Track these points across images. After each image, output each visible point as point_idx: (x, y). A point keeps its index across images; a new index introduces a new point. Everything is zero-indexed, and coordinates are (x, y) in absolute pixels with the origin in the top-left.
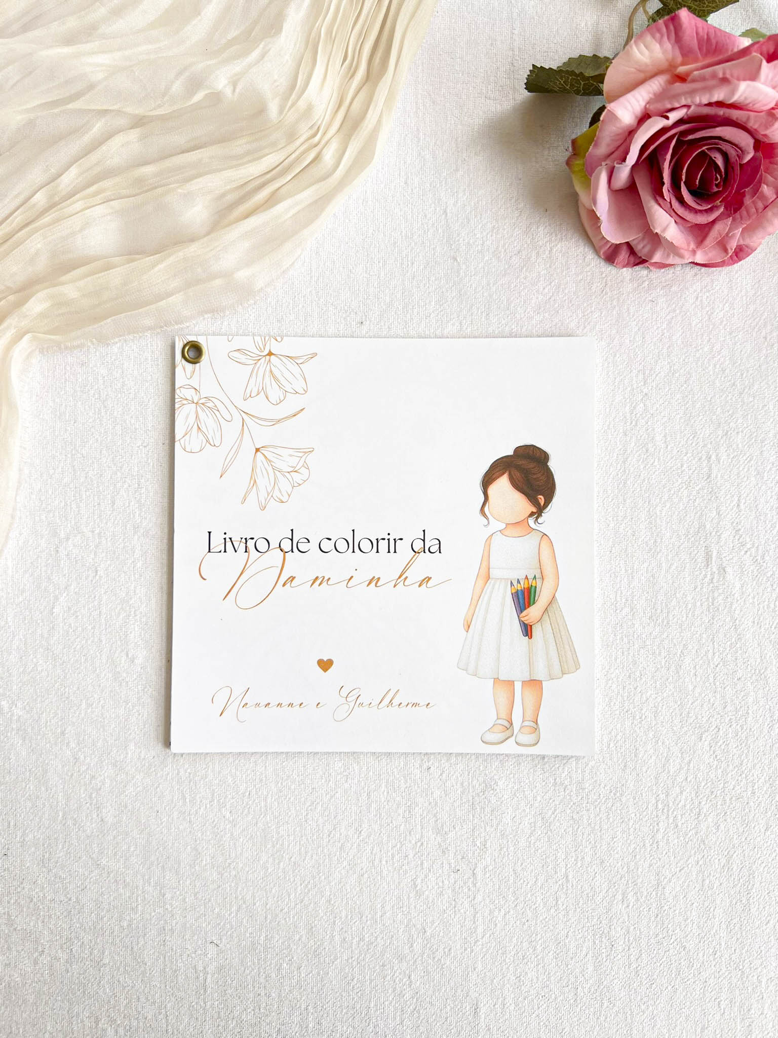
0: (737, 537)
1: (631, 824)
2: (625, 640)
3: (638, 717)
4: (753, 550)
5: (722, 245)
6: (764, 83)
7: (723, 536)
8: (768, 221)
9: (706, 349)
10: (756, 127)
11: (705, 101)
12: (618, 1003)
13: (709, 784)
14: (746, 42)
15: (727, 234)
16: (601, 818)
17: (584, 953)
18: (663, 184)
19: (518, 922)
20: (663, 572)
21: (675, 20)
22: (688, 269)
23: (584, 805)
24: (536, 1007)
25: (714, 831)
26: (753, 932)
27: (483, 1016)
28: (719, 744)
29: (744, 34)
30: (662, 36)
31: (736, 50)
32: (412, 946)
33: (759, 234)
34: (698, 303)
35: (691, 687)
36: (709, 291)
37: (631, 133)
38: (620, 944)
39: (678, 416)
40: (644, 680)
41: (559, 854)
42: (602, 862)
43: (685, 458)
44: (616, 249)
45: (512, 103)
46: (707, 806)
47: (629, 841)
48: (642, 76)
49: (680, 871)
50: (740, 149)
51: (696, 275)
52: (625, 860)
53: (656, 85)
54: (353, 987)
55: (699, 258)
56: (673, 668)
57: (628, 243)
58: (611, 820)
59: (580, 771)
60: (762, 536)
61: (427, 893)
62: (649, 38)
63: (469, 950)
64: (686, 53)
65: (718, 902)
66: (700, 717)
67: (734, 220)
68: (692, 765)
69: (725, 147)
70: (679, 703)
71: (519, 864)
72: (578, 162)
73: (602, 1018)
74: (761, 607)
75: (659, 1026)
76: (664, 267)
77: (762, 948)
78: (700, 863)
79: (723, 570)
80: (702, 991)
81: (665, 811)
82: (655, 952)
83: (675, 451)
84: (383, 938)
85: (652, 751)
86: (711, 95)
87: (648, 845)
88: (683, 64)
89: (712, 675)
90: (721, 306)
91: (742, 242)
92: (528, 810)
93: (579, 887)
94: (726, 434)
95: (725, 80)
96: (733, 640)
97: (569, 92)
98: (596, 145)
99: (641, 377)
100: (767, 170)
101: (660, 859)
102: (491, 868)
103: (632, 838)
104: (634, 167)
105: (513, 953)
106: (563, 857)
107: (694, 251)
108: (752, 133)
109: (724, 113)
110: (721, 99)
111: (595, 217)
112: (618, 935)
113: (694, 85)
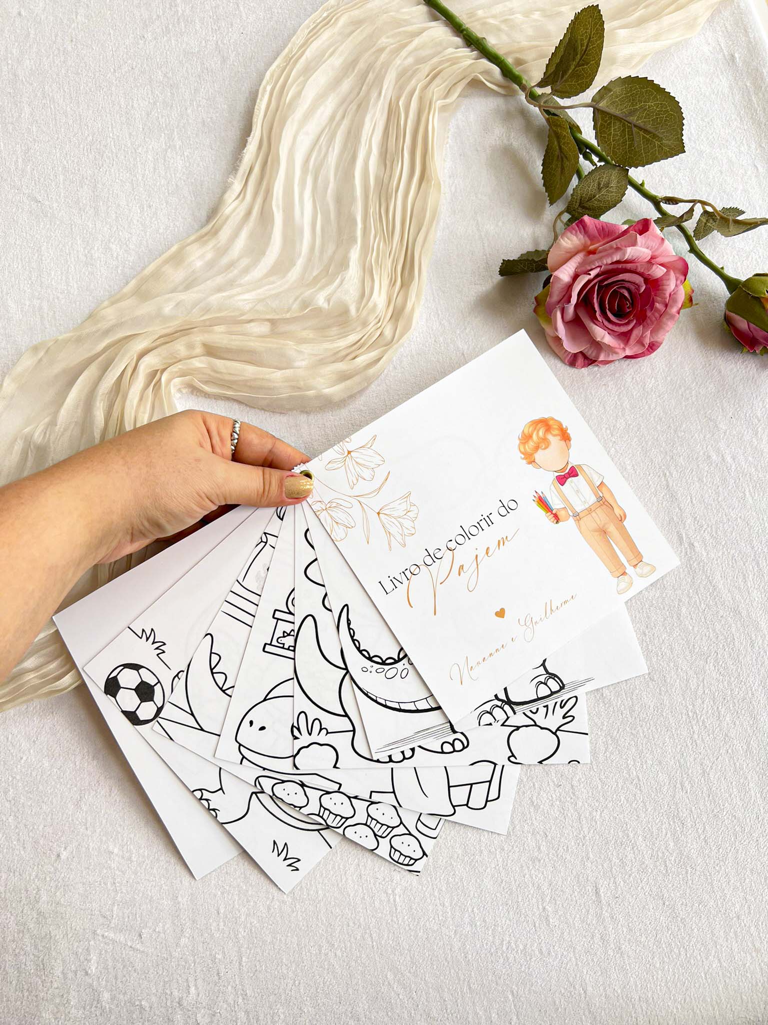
0: (696, 522)
1: (674, 731)
2: (638, 603)
3: (660, 654)
5: (640, 342)
6: (641, 246)
7: (686, 523)
8: (665, 324)
9: (646, 408)
10: (642, 271)
11: (610, 262)
14: (625, 227)
15: (642, 336)
16: (652, 731)
18: (596, 312)
19: (612, 818)
21: (581, 222)
22: (623, 362)
24: (639, 881)
25: (733, 726)
27: (602, 895)
28: (720, 664)
29: (623, 224)
30: (576, 232)
31: (620, 232)
32: (539, 848)
33: (661, 333)
34: (634, 381)
35: (691, 628)
36: (639, 373)
37: (570, 287)
38: (688, 822)
39: (639, 452)
40: (657, 628)
41: (629, 762)
42: (660, 762)
43: (649, 477)
44: (575, 356)
45: (491, 285)
46: (723, 709)
47: (675, 744)
48: (568, 255)
49: (717, 759)
50: (637, 284)
51: (629, 365)
52: (676, 758)
53: (578, 258)
54: (503, 888)
55: (628, 352)
57: (581, 352)
58: (659, 730)
59: (629, 699)
60: (712, 519)
61: (541, 806)
62: (569, 234)
63: (581, 844)
64: (592, 239)
65: (749, 778)
66: (702, 647)
67: (644, 327)
68: (705, 681)
69: (627, 285)
70: (686, 640)
71: (603, 774)
72: (541, 309)
75: (732, 881)
76: (608, 363)
78: (730, 751)
79: (691, 545)
80: (756, 848)
81: (695, 716)
82: (715, 823)
83: (642, 475)
84: (517, 846)
85: (675, 676)
86: (612, 258)
87: (689, 744)
88: (592, 244)
89: (703, 617)
90: (649, 380)
91: (652, 340)
92: (599, 733)
93: (649, 783)
94: (672, 458)
95: (618, 249)
96: (711, 591)
97: (526, 272)
98: (550, 297)
99: (608, 432)
100: (656, 296)
101: (700, 753)
102: (583, 780)
103: (676, 741)
104: (576, 306)
105: (613, 842)
106: (632, 763)
107: (624, 349)
108: (641, 274)
109: (622, 267)
110: (618, 259)
111: (558, 340)
112: (685, 815)
113: (601, 255)
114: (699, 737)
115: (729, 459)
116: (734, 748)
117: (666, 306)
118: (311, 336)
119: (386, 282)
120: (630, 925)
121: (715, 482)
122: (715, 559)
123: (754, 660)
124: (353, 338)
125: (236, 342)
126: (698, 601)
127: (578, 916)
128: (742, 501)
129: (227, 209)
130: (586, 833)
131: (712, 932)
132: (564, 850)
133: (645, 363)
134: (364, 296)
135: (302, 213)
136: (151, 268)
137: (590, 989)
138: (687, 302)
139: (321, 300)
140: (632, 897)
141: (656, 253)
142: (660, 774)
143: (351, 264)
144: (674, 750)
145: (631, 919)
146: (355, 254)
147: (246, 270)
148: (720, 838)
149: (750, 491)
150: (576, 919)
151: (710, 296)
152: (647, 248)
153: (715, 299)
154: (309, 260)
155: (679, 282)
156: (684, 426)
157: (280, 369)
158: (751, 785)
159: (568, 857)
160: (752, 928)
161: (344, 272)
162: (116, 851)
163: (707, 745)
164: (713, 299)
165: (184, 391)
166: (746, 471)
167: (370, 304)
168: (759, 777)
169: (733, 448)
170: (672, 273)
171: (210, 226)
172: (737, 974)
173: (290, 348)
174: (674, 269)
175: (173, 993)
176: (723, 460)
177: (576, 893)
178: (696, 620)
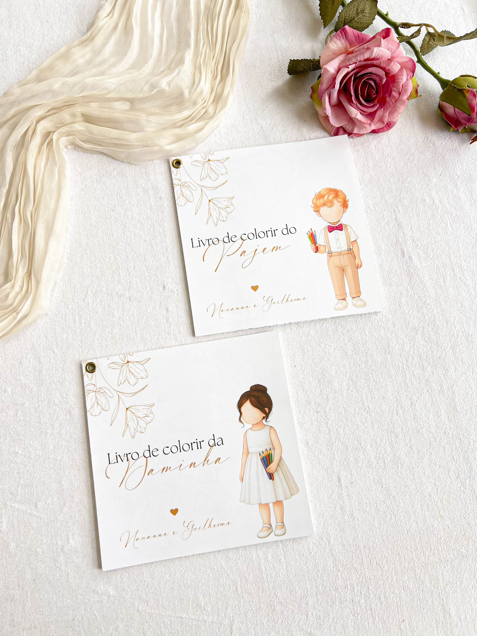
0: (414, 243)
1: (393, 378)
3: (386, 328)
4: (422, 247)
5: (381, 120)
6: (384, 48)
7: (407, 243)
8: (398, 108)
9: (384, 167)
10: (384, 66)
11: (362, 59)
12: (405, 465)
13: (425, 354)
14: (374, 35)
15: (382, 116)
16: (379, 377)
17: (384, 443)
18: (352, 96)
19: (351, 432)
20: (384, 262)
21: (344, 30)
22: (369, 136)
23: (370, 372)
24: (367, 472)
25: (432, 375)
26: (461, 419)
27: (343, 481)
28: (425, 335)
30: (340, 37)
31: (370, 38)
33: (396, 114)
34: (377, 149)
35: (407, 311)
36: (380, 144)
37: (335, 77)
38: (400, 435)
39: (378, 196)
42: (384, 398)
44: (338, 129)
45: (283, 81)
46: (426, 364)
47: (394, 386)
48: (335, 55)
49: (421, 396)
50: (380, 77)
51: (373, 138)
52: (394, 395)
53: (341, 57)
55: (373, 127)
56: (397, 304)
57: (342, 127)
58: (384, 377)
59: (365, 357)
60: (424, 241)
62: (335, 39)
63: (330, 449)
64: (351, 44)
65: (441, 408)
66: (414, 324)
67: (384, 109)
68: (415, 346)
69: (374, 77)
70: (403, 319)
72: (315, 95)
73: (400, 473)
74: (431, 271)
75: (427, 473)
76: (359, 136)
77: (467, 427)
78: (429, 391)
79: (410, 258)
80: (443, 452)
83: (379, 211)
85: (396, 342)
86: (364, 56)
87: (403, 386)
88: (350, 48)
89: (416, 304)
90: (387, 149)
91: (389, 120)
92: (344, 378)
93: (376, 411)
94: (400, 200)
95: (368, 48)
96: (422, 288)
97: (306, 71)
98: (321, 86)
100: (393, 87)
101: (410, 392)
102: (332, 408)
103: (395, 384)
104: (339, 92)
105: (351, 448)
106: (365, 398)
107: (370, 124)
108: (384, 69)
109: (370, 63)
110: (368, 57)
111: (327, 117)
112: (398, 431)
113: (356, 53)
114: (409, 382)
115: (437, 202)
116: (432, 389)
117: (400, 94)
118: (158, 111)
119: (210, 76)
120: (360, 500)
121: (428, 217)
122: (425, 267)
123: (448, 332)
124: (186, 113)
125: (105, 113)
126: (413, 295)
127: (326, 495)
128: (445, 230)
129: (101, 23)
130: (334, 442)
131: (412, 505)
132: (319, 453)
133: (383, 136)
134: (194, 84)
135: (153, 29)
136: (47, 62)
137: (332, 540)
138: (414, 93)
139: (164, 84)
140: (362, 482)
141: (395, 55)
142: (383, 405)
143: (186, 61)
144: (393, 390)
145: (360, 497)
146: (189, 56)
147: (114, 65)
148: (420, 446)
149: (450, 223)
150: (325, 497)
151: (430, 93)
152: (388, 50)
153: (434, 96)
154: (158, 60)
155: (409, 77)
156: (408, 180)
157: (134, 132)
158: (442, 412)
159: (321, 457)
160: (439, 503)
161: (180, 67)
162: (20, 452)
163: (414, 387)
164: (431, 95)
165: (69, 147)
166: (448, 209)
167: (199, 90)
168: (447, 406)
169: (440, 195)
170: (404, 71)
171: (89, 34)
172: (428, 531)
173: (143, 117)
174: (406, 68)
175: (58, 543)
176: (434, 202)
177: (326, 480)
178: (411, 306)
